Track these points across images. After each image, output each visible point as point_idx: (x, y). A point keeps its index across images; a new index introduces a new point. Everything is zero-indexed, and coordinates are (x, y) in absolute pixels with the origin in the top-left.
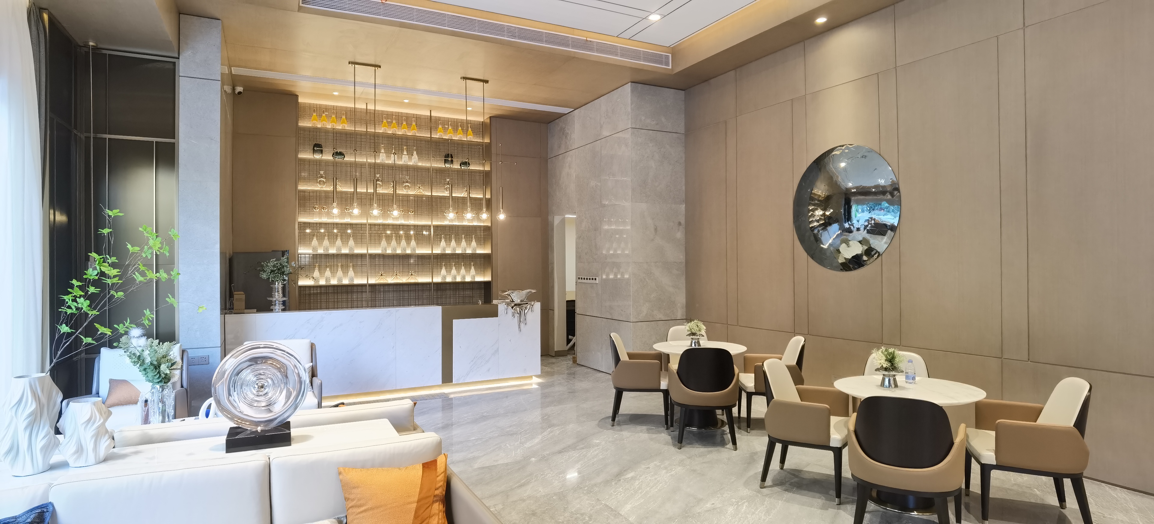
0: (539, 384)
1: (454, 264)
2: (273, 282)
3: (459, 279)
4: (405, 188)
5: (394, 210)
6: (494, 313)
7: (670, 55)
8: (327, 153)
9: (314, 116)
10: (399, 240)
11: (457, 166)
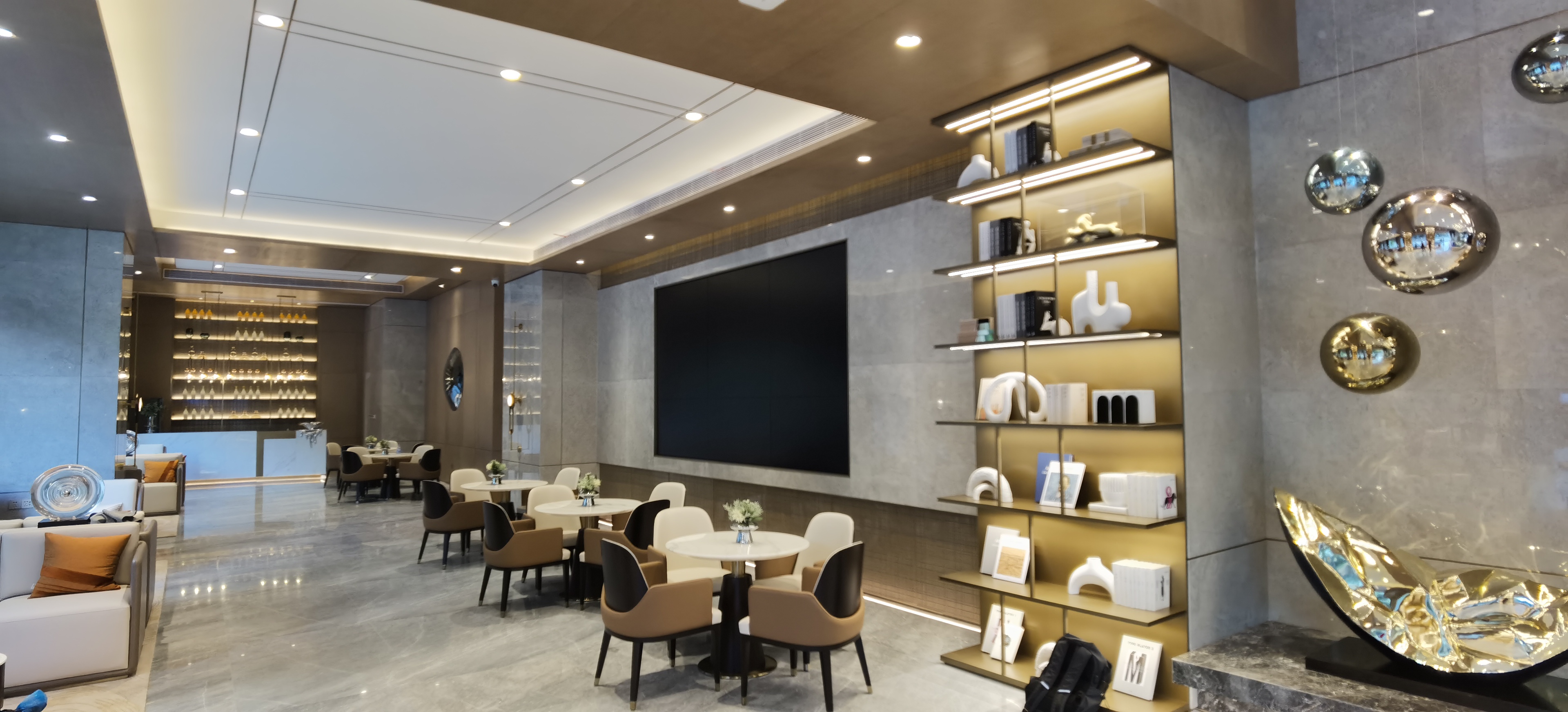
0: (324, 479)
1: (289, 407)
3: (291, 416)
4: (253, 356)
6: (294, 436)
8: (196, 334)
9: (188, 311)
10: (247, 390)
11: (294, 340)
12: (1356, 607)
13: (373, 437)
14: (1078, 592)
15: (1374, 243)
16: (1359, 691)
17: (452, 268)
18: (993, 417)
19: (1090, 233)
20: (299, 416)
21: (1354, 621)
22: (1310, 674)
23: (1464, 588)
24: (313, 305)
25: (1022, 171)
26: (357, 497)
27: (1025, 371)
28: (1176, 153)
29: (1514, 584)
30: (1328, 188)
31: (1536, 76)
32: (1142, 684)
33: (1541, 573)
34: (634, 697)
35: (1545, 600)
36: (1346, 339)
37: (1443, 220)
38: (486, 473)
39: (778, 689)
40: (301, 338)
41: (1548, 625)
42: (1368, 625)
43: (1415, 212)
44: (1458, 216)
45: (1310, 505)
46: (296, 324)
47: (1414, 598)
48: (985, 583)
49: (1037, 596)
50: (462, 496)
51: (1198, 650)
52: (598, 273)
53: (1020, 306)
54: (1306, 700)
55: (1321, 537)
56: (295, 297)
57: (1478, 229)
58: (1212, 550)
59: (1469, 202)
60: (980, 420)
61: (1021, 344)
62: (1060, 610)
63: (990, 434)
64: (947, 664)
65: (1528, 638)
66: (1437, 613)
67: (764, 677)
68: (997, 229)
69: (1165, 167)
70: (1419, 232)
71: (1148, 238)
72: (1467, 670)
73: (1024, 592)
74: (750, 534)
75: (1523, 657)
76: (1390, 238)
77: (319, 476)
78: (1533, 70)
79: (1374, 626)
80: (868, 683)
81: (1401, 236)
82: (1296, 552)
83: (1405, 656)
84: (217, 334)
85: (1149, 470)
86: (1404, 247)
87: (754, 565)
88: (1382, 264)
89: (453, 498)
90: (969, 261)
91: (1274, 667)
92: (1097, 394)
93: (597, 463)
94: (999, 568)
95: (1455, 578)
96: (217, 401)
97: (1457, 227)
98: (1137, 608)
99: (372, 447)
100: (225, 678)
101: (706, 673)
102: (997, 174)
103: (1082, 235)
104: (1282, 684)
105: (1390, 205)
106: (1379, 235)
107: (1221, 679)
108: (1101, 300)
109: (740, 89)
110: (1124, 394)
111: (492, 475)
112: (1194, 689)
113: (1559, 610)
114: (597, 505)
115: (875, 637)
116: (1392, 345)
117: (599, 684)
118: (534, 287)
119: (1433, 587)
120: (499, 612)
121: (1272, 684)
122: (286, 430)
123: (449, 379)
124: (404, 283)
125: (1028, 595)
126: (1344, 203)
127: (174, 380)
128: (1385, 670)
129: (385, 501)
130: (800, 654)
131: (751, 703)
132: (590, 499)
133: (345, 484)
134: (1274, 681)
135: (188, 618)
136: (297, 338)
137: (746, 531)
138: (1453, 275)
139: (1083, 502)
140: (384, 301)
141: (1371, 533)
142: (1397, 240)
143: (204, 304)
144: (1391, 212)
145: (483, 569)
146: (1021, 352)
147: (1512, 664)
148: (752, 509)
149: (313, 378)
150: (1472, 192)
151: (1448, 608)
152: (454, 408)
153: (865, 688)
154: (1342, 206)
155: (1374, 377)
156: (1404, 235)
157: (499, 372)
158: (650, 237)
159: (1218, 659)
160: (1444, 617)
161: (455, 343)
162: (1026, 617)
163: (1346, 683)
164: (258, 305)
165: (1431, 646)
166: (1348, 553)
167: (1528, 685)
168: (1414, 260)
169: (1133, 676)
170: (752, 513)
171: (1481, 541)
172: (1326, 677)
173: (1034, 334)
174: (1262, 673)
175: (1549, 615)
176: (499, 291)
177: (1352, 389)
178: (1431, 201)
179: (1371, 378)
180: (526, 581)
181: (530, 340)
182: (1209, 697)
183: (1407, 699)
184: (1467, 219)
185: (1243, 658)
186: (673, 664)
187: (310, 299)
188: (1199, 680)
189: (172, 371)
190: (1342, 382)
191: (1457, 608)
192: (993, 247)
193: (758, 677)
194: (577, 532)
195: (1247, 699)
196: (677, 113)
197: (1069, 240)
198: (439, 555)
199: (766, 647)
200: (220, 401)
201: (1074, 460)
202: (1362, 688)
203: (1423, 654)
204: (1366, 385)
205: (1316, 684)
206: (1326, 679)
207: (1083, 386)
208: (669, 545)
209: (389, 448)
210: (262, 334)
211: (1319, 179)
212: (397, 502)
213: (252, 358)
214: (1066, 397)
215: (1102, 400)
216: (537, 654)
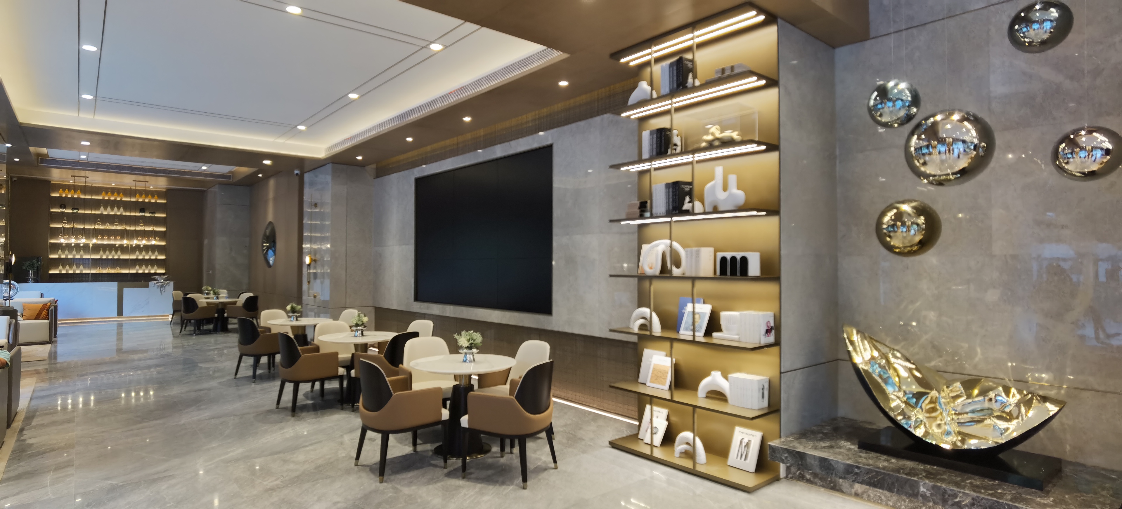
2: (29, 271)
3: (146, 272)
6: (147, 286)
8: (68, 208)
9: (61, 191)
10: (110, 252)
11: (147, 215)
12: (893, 405)
13: (208, 287)
14: (704, 396)
15: (912, 149)
16: (892, 463)
17: (264, 160)
18: (649, 271)
19: (718, 139)
20: (152, 271)
21: (890, 415)
22: (861, 452)
23: (963, 391)
24: (163, 188)
25: (672, 94)
26: (195, 331)
27: (671, 239)
28: (781, 82)
29: (996, 388)
30: (883, 108)
31: (1024, 33)
32: (748, 461)
33: (1014, 380)
34: (382, 473)
35: (1014, 399)
36: (893, 217)
37: (958, 133)
38: (287, 312)
39: (490, 467)
40: (154, 213)
41: (1015, 415)
42: (900, 418)
43: (940, 126)
44: (968, 131)
45: (867, 335)
46: (149, 203)
47: (932, 398)
48: (641, 390)
49: (676, 399)
50: (269, 329)
51: (787, 437)
52: (374, 166)
53: (669, 192)
54: (856, 470)
55: (873, 358)
56: (147, 182)
57: (981, 140)
58: (799, 366)
59: (976, 121)
60: (640, 274)
61: (668, 219)
62: (691, 408)
63: (647, 283)
64: (613, 447)
65: (1002, 424)
66: (945, 408)
67: (482, 458)
68: (655, 136)
69: (773, 93)
70: (942, 141)
71: (759, 143)
72: (962, 447)
73: (668, 396)
74: (473, 356)
75: (998, 437)
76: (923, 145)
77: (168, 316)
78: (1021, 29)
79: (904, 418)
80: (555, 461)
81: (930, 144)
82: (855, 367)
83: (922, 438)
84: (85, 209)
85: (755, 310)
86: (932, 152)
87: (477, 378)
88: (918, 164)
89: (261, 331)
90: (636, 159)
91: (837, 448)
92: (720, 255)
93: (373, 307)
94: (651, 379)
95: (958, 384)
96: (86, 259)
97: (967, 138)
98: (745, 407)
99: (208, 294)
100: (68, 464)
101: (439, 456)
102: (655, 95)
103: (713, 140)
104: (841, 459)
105: (923, 122)
106: (916, 144)
107: (801, 456)
108: (725, 188)
109: (470, 27)
110: (739, 255)
111: (291, 314)
112: (783, 464)
113: (1022, 405)
114: (366, 336)
115: (565, 429)
116: (923, 221)
117: (359, 464)
118: (325, 177)
119: (943, 391)
120: (290, 413)
121: (835, 459)
122: (141, 281)
123: (265, 244)
124: (232, 173)
125: (669, 397)
126: (894, 119)
127: (50, 243)
128: (909, 448)
129: (216, 333)
130: (508, 442)
131: (469, 476)
132: (360, 332)
133: (185, 321)
134: (836, 457)
135: (46, 420)
136: (150, 213)
137: (470, 354)
138: (963, 172)
139: (708, 333)
140: (217, 186)
141: (907, 355)
142: (927, 147)
143: (74, 186)
144: (925, 127)
145: (278, 383)
146: (668, 225)
147: (990, 442)
148: (475, 338)
149: (164, 243)
150: (980, 115)
151: (952, 405)
152: (269, 266)
153: (553, 465)
154: (892, 121)
155: (911, 244)
156: (932, 142)
157: (301, 240)
158: (410, 139)
159: (800, 443)
160: (949, 411)
161: (270, 218)
162: (669, 413)
163: (884, 457)
164: (118, 188)
165: (940, 431)
166: (889, 368)
167: (1001, 456)
168: (938, 161)
169: (741, 455)
170: (474, 341)
171: (977, 359)
172: (871, 454)
173: (678, 212)
174: (829, 452)
175: (1016, 409)
176: (301, 178)
177: (896, 253)
178: (951, 120)
179: (909, 245)
180: (313, 391)
181: (322, 216)
182: (793, 469)
183: (922, 468)
184: (974, 133)
185: (817, 442)
186: (415, 450)
187: (161, 183)
188: (786, 458)
189: (49, 237)
190: (890, 248)
191: (958, 405)
192: (651, 150)
193: (477, 458)
194: (350, 355)
195: (818, 470)
196: (424, 44)
197: (704, 144)
198: (250, 373)
199: (483, 436)
200: (89, 259)
201: (704, 303)
202: (894, 461)
203: (935, 436)
204: (906, 251)
205: (864, 459)
206: (870, 455)
207: (712, 250)
208: (412, 364)
209: (220, 295)
210: (122, 209)
211: (877, 102)
212: (226, 335)
213: (114, 228)
214: (698, 257)
215: (724, 260)
216: (316, 443)
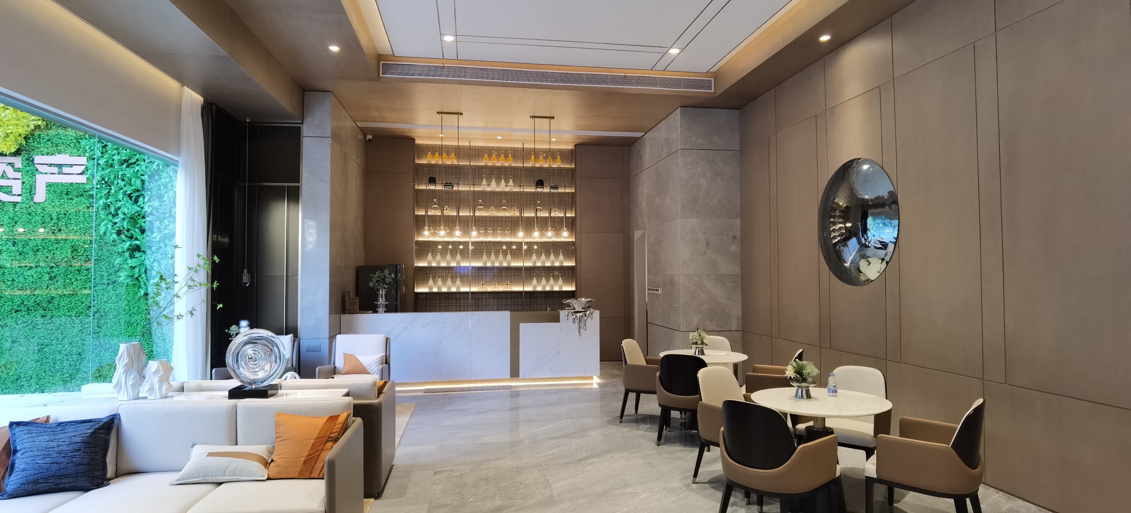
0: (599, 384)
1: (544, 276)
2: (378, 290)
3: (548, 289)
4: (502, 210)
5: (473, 231)
6: (556, 319)
7: (713, 79)
8: (440, 183)
9: (429, 154)
10: (497, 255)
11: (547, 190)
20: (558, 289)
24: (571, 144)
40: (557, 186)
46: (549, 169)
77: (592, 378)
84: (462, 183)
96: (464, 268)
136: (551, 187)
143: (446, 147)
149: (572, 239)
164: (505, 146)
187: (565, 136)
200: (468, 268)
210: (511, 182)
213: (500, 214)
